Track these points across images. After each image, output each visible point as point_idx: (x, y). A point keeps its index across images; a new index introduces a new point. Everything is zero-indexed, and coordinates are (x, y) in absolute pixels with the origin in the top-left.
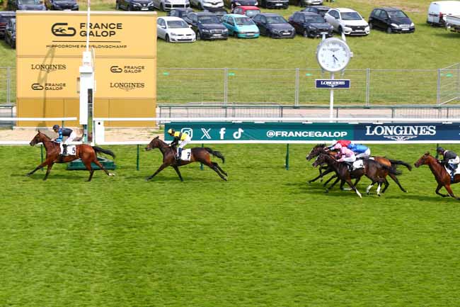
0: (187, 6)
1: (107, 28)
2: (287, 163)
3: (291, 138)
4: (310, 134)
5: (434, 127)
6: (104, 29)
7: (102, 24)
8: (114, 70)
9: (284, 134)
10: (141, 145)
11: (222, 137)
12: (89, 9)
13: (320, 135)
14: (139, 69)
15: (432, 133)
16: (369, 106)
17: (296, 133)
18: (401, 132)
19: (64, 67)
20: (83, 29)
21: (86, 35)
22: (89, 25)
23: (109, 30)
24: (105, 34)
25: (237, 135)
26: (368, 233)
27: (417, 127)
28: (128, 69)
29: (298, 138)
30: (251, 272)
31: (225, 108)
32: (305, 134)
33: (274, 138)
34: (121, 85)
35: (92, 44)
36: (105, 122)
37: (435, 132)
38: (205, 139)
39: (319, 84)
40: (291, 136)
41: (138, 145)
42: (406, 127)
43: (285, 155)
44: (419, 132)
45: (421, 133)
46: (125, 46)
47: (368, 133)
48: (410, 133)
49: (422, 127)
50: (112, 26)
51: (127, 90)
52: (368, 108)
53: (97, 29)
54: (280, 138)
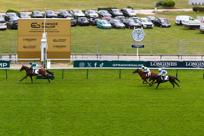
0: (85, 17)
1: (52, 25)
2: (120, 76)
3: (122, 67)
4: (129, 65)
5: (176, 63)
6: (51, 25)
7: (50, 23)
8: (54, 40)
9: (119, 65)
10: (64, 69)
11: (95, 66)
12: (45, 17)
13: (133, 66)
14: (64, 40)
15: (175, 65)
16: (152, 54)
17: (124, 65)
18: (164, 64)
19: (35, 40)
20: (43, 25)
21: (44, 27)
22: (45, 24)
23: (53, 25)
24: (51, 27)
25: (101, 66)
26: (150, 103)
27: (170, 63)
28: (60, 40)
29: (124, 67)
30: (105, 117)
31: (97, 55)
32: (127, 65)
33: (115, 67)
34: (57, 46)
35: (46, 31)
36: (51, 60)
37: (176, 65)
38: (89, 67)
39: (133, 46)
40: (122, 66)
41: (63, 69)
42: (165, 63)
43: (119, 73)
44: (170, 64)
45: (171, 65)
46: (59, 32)
47: (151, 65)
48: (167, 65)
49: (171, 63)
50: (54, 24)
51: (59, 48)
52: (152, 55)
53: (48, 25)
54: (118, 67)
